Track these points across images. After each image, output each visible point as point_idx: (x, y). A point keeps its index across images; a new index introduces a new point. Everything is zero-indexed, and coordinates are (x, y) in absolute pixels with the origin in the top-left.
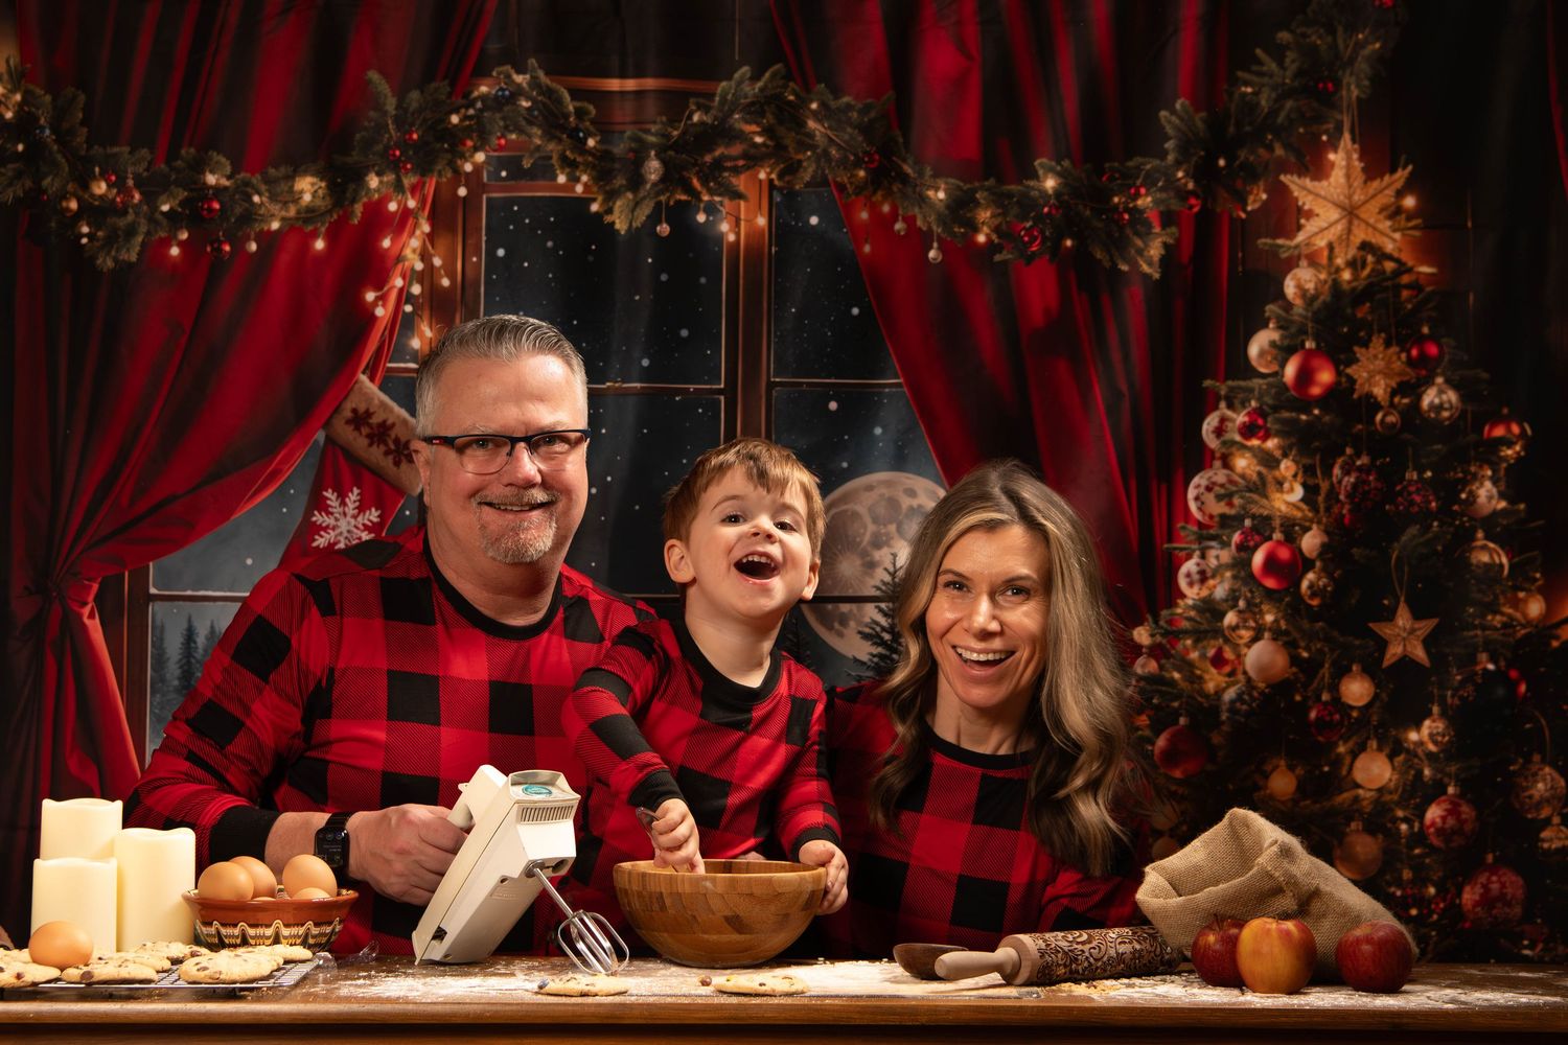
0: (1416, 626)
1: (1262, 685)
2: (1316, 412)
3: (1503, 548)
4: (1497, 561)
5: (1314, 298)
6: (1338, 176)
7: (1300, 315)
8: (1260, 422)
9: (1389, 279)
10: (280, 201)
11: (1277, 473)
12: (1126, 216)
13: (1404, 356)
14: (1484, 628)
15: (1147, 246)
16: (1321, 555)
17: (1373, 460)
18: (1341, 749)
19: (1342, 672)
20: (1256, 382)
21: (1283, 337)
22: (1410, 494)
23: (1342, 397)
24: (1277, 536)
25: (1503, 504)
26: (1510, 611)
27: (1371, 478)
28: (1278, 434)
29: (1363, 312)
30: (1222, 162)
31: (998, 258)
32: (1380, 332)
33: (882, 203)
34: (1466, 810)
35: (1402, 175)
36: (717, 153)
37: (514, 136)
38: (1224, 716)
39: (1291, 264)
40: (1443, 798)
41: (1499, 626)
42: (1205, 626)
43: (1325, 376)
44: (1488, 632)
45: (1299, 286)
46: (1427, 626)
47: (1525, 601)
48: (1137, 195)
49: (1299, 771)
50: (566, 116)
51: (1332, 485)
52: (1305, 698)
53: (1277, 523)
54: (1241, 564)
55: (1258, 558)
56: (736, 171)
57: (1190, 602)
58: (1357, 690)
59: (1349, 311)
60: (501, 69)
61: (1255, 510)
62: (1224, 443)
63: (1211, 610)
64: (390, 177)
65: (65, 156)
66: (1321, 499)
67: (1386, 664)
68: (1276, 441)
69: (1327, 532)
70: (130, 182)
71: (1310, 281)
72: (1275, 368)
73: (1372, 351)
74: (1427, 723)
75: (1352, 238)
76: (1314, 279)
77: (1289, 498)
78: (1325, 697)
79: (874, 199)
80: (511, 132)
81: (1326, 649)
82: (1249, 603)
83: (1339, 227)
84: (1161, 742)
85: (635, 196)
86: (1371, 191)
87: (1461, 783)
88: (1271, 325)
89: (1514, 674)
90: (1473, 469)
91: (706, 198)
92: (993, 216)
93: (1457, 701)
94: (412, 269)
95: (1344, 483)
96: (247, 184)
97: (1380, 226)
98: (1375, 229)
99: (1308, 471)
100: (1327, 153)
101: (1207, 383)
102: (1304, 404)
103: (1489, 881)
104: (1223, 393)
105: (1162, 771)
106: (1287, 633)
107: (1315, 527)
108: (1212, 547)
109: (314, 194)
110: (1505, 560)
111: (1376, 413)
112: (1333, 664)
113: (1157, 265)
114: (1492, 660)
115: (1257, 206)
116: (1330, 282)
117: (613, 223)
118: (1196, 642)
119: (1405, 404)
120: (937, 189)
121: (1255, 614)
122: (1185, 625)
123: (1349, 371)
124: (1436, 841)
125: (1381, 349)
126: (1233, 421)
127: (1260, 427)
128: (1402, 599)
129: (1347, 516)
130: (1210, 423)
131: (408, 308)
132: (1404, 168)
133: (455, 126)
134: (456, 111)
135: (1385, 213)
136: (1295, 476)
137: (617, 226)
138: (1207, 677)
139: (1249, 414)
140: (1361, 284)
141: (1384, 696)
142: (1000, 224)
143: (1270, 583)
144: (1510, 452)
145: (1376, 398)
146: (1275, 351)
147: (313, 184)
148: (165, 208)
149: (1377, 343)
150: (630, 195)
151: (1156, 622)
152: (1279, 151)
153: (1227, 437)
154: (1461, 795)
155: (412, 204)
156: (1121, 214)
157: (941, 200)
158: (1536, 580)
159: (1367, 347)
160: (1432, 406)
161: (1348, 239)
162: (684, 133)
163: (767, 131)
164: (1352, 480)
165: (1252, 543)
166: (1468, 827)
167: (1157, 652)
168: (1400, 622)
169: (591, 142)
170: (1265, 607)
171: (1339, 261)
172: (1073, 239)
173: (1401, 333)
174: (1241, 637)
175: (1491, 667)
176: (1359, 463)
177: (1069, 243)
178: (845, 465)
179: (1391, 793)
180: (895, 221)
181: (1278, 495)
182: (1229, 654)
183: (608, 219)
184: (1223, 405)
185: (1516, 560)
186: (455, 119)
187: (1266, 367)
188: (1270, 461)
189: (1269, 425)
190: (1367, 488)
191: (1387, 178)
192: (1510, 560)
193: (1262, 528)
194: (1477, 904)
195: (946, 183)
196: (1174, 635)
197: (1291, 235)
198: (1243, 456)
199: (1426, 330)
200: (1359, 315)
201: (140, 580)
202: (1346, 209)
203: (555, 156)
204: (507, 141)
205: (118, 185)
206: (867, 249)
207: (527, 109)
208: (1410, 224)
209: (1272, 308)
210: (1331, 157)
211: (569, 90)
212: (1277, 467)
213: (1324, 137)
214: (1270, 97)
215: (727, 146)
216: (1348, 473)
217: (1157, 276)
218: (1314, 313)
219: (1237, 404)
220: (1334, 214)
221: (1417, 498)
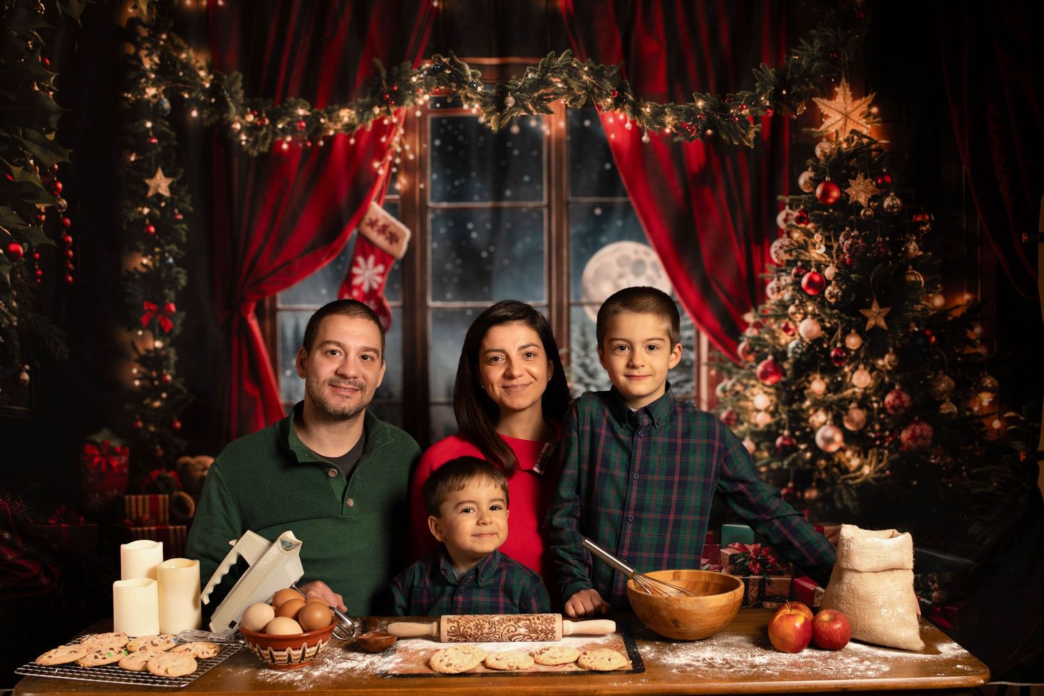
0: (881, 311)
1: (807, 340)
2: (831, 211)
3: (921, 274)
4: (918, 279)
5: (830, 156)
6: (840, 99)
7: (824, 165)
8: (805, 215)
9: (865, 147)
10: (333, 121)
11: (813, 240)
12: (737, 119)
13: (874, 183)
14: (913, 311)
15: (747, 133)
16: (834, 278)
17: (860, 233)
18: (847, 369)
19: (846, 333)
20: (803, 196)
21: (815, 175)
22: (879, 248)
23: (843, 202)
24: (813, 270)
25: (921, 253)
26: (926, 303)
27: (859, 241)
28: (813, 221)
29: (853, 162)
30: (784, 92)
31: (676, 140)
32: (861, 172)
33: (619, 114)
34: (905, 397)
35: (870, 97)
36: (540, 93)
37: (443, 87)
38: (790, 355)
39: (819, 140)
40: (893, 391)
41: (920, 310)
42: (780, 313)
43: (835, 194)
44: (915, 313)
45: (822, 151)
46: (885, 311)
47: (933, 298)
48: (742, 109)
49: (827, 380)
50: (467, 77)
51: (839, 245)
52: (829, 346)
53: (813, 264)
54: (796, 283)
55: (804, 281)
56: (549, 100)
57: (773, 302)
58: (853, 342)
59: (846, 163)
60: (435, 56)
61: (802, 257)
62: (788, 226)
63: (783, 305)
64: (384, 108)
65: (233, 103)
66: (834, 252)
67: (867, 329)
68: (812, 225)
69: (837, 267)
70: (264, 115)
71: (827, 148)
72: (812, 190)
73: (857, 181)
74: (887, 356)
75: (847, 128)
76: (829, 148)
77: (818, 252)
78: (839, 345)
79: (616, 112)
80: (442, 85)
81: (839, 322)
82: (801, 302)
83: (841, 123)
84: (760, 368)
85: (501, 114)
86: (856, 105)
87: (901, 383)
88: (810, 169)
89: (928, 332)
90: (907, 236)
91: (535, 114)
92: (673, 120)
93: (901, 346)
94: (396, 152)
95: (845, 244)
96: (318, 113)
97: (860, 122)
98: (858, 123)
99: (828, 239)
100: (834, 88)
101: (780, 197)
102: (825, 207)
103: (915, 428)
104: (787, 202)
105: (761, 381)
106: (819, 315)
107: (831, 265)
108: (782, 276)
109: (349, 117)
110: (922, 279)
111: (861, 211)
112: (843, 329)
113: (752, 142)
114: (917, 326)
115: (802, 112)
116: (837, 149)
117: (490, 127)
118: (776, 320)
119: (876, 206)
120: (646, 108)
121: (803, 307)
122: (770, 312)
123: (846, 191)
124: (891, 412)
125: (862, 180)
126: (792, 215)
127: (805, 218)
128: (875, 298)
129: (848, 260)
130: (780, 218)
131: (394, 170)
132: (872, 94)
133: (415, 82)
134: (415, 75)
135: (863, 116)
136: (821, 241)
137: (493, 128)
138: (781, 337)
139: (799, 212)
140: (851, 150)
141: (867, 344)
142: (677, 123)
143: (810, 292)
144: (924, 228)
145: (860, 203)
146: (811, 182)
147: (349, 113)
148: (280, 126)
149: (860, 177)
150: (498, 114)
151: (756, 310)
152: (812, 87)
153: (789, 223)
154: (902, 390)
155: (395, 120)
156: (734, 118)
157: (648, 113)
158: (938, 288)
160: (888, 206)
161: (845, 128)
162: (524, 83)
163: (565, 81)
164: (849, 242)
165: (801, 273)
166: (906, 405)
167: (757, 326)
168: (874, 309)
169: (479, 89)
170: (808, 303)
171: (841, 139)
172: (711, 130)
173: (872, 172)
174: (797, 318)
175: (916, 329)
176: (852, 234)
177: (710, 132)
178: (605, 240)
179: (870, 389)
180: (626, 122)
181: (814, 250)
182: (791, 326)
183: (489, 125)
184: (787, 207)
185: (927, 279)
186: (414, 79)
187: (807, 189)
188: (809, 234)
189: (809, 217)
190: (857, 246)
191: (863, 99)
192: (924, 279)
193: (806, 265)
194: (908, 439)
195: (651, 104)
196: (765, 317)
197: (818, 127)
198: (797, 232)
199: (885, 170)
200: (851, 165)
201: (274, 301)
202: (843, 114)
203: (462, 96)
204: (440, 90)
205: (258, 116)
206: (613, 136)
207: (449, 74)
208: (875, 121)
209: (810, 161)
210: (836, 89)
211: (468, 64)
212: (813, 237)
213: (833, 80)
214: (806, 61)
215: (545, 89)
216: (847, 239)
217: (752, 147)
218: (829, 164)
219: (794, 207)
220: (838, 117)
221: (882, 250)
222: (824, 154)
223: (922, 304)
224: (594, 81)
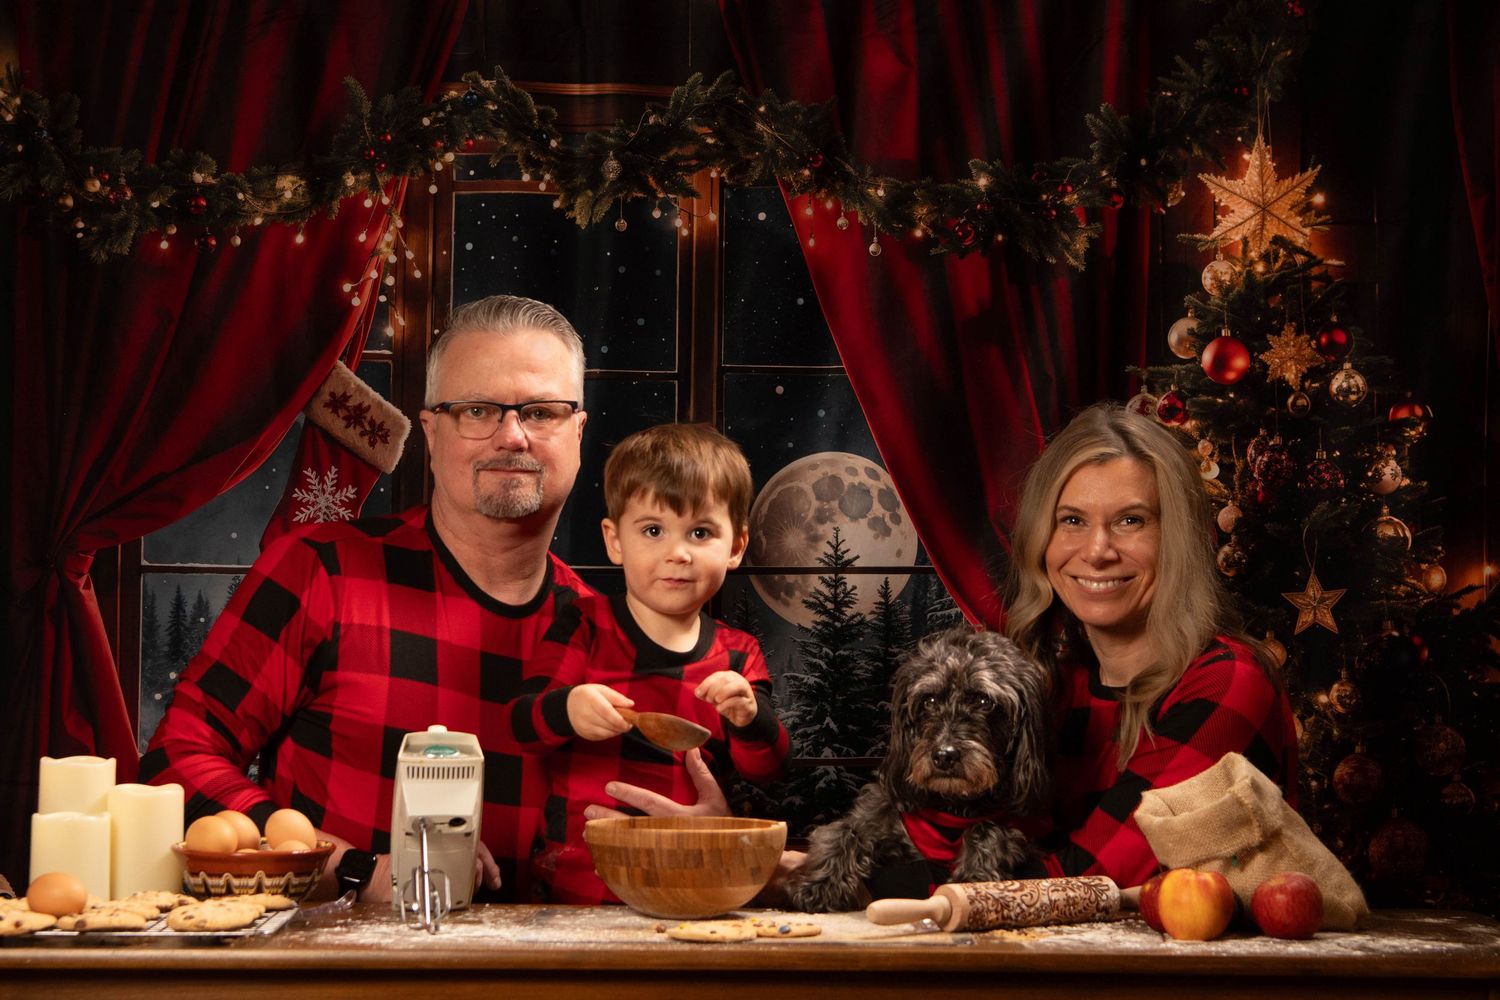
0: (1326, 595)
2: (1232, 395)
3: (1407, 523)
4: (1402, 535)
5: (1230, 289)
6: (1252, 175)
7: (1217, 305)
8: (1179, 405)
9: (1299, 271)
10: (263, 199)
12: (1054, 213)
13: (1313, 343)
15: (1073, 240)
16: (1235, 530)
17: (1286, 441)
20: (1176, 368)
21: (1200, 326)
22: (1320, 472)
23: (1256, 382)
25: (1407, 482)
26: (1413, 581)
27: (1284, 457)
28: (1195, 416)
29: (1275, 302)
30: (1143, 162)
31: (933, 252)
32: (1290, 321)
33: (825, 200)
34: (1373, 769)
35: (1311, 174)
36: (672, 153)
37: (481, 138)
39: (1208, 257)
40: (1350, 757)
41: (1403, 595)
43: (1240, 363)
44: (1392, 601)
45: (1215, 278)
46: (1334, 596)
47: (1428, 572)
48: (1064, 193)
50: (530, 118)
51: (1246, 462)
56: (690, 170)
58: (1274, 652)
59: (1262, 301)
60: (469, 74)
64: (365, 176)
65: (61, 157)
66: (1235, 477)
67: (1297, 631)
68: (1194, 422)
69: (1241, 508)
70: (123, 181)
71: (1226, 273)
72: (1193, 354)
73: (1284, 339)
74: (1336, 687)
75: (1265, 232)
76: (1230, 271)
79: (818, 197)
80: (479, 134)
83: (1253, 223)
85: (595, 195)
86: (1283, 189)
87: (1367, 742)
88: (1189, 315)
89: (1417, 640)
90: (1378, 449)
91: (661, 195)
92: (930, 212)
93: (1363, 666)
94: (387, 262)
95: (1258, 462)
96: (231, 182)
97: (1291, 222)
98: (1286, 224)
99: (1224, 450)
100: (1243, 154)
101: (1130, 368)
102: (1220, 389)
103: (1394, 834)
104: (1144, 377)
107: (1230, 502)
109: (295, 192)
110: (1408, 534)
111: (1289, 397)
113: (1082, 258)
114: (1397, 627)
115: (1176, 202)
116: (1244, 274)
117: (575, 218)
119: (1317, 387)
120: (877, 189)
123: (1262, 357)
124: (1345, 797)
125: (1292, 336)
126: (1153, 403)
127: (1180, 410)
128: (1313, 570)
129: (1261, 493)
131: (383, 299)
132: (1314, 168)
133: (428, 127)
134: (428, 115)
135: (1296, 210)
136: (1212, 455)
137: (578, 222)
139: (1167, 398)
140: (1273, 277)
141: (1296, 661)
142: (936, 220)
144: (1413, 433)
145: (1287, 383)
146: (1193, 339)
147: (293, 183)
148: (155, 205)
149: (1289, 332)
150: (590, 193)
152: (1197, 152)
154: (1367, 754)
155: (386, 201)
156: (1049, 210)
157: (881, 197)
158: (1439, 552)
159: (1279, 335)
160: (1340, 389)
161: (1261, 233)
162: (640, 134)
163: (718, 133)
164: (1265, 459)
166: (1374, 784)
168: (1311, 592)
169: (554, 143)
171: (1253, 254)
172: (1004, 236)
173: (1310, 321)
175: (1395, 634)
176: (1271, 443)
177: (1000, 238)
178: (791, 445)
180: (839, 216)
183: (570, 215)
184: (1144, 389)
185: (1419, 534)
186: (426, 121)
187: (1184, 354)
189: (1187, 408)
190: (1279, 467)
191: (1297, 176)
192: (1412, 534)
194: (1382, 856)
195: (886, 182)
197: (1209, 232)
199: (1334, 319)
200: (1272, 305)
201: (133, 553)
202: (1259, 206)
203: (520, 156)
204: (475, 142)
205: (112, 183)
206: (812, 243)
207: (494, 112)
208: (1319, 220)
209: (1189, 299)
210: (1246, 156)
211: (532, 94)
212: (1196, 446)
213: (1239, 139)
214: (1188, 100)
215: (681, 147)
216: (1261, 453)
217: (1083, 268)
218: (1229, 303)
219: (1159, 390)
220: (1249, 211)
221: (1327, 476)
222: (1219, 283)
223: (1407, 584)
224: (776, 134)
